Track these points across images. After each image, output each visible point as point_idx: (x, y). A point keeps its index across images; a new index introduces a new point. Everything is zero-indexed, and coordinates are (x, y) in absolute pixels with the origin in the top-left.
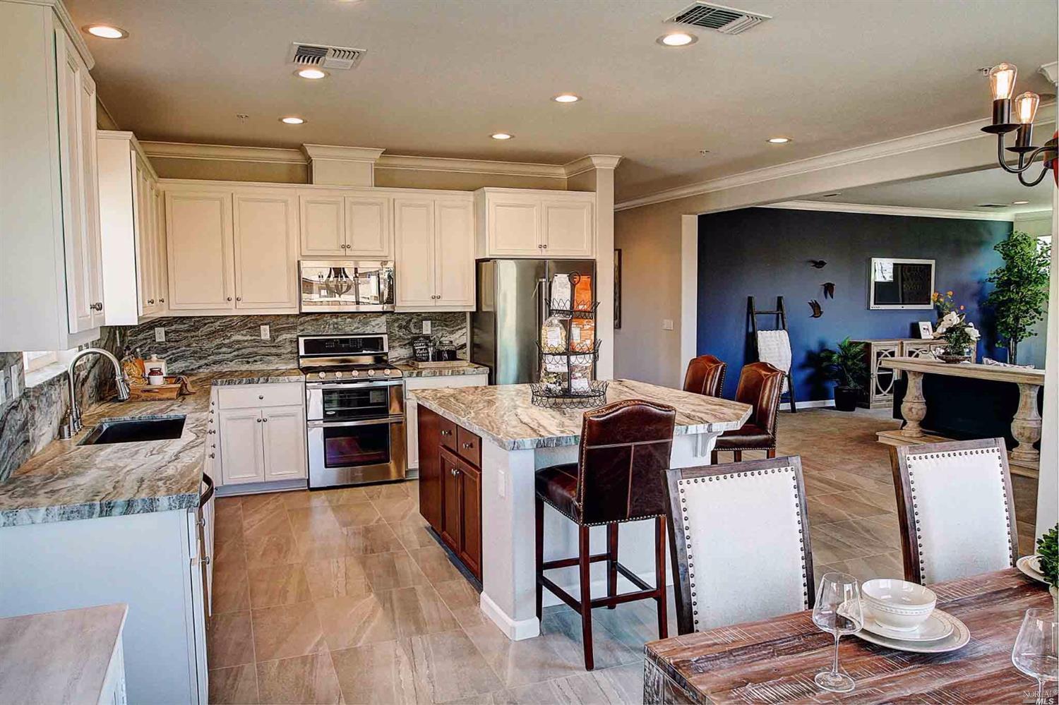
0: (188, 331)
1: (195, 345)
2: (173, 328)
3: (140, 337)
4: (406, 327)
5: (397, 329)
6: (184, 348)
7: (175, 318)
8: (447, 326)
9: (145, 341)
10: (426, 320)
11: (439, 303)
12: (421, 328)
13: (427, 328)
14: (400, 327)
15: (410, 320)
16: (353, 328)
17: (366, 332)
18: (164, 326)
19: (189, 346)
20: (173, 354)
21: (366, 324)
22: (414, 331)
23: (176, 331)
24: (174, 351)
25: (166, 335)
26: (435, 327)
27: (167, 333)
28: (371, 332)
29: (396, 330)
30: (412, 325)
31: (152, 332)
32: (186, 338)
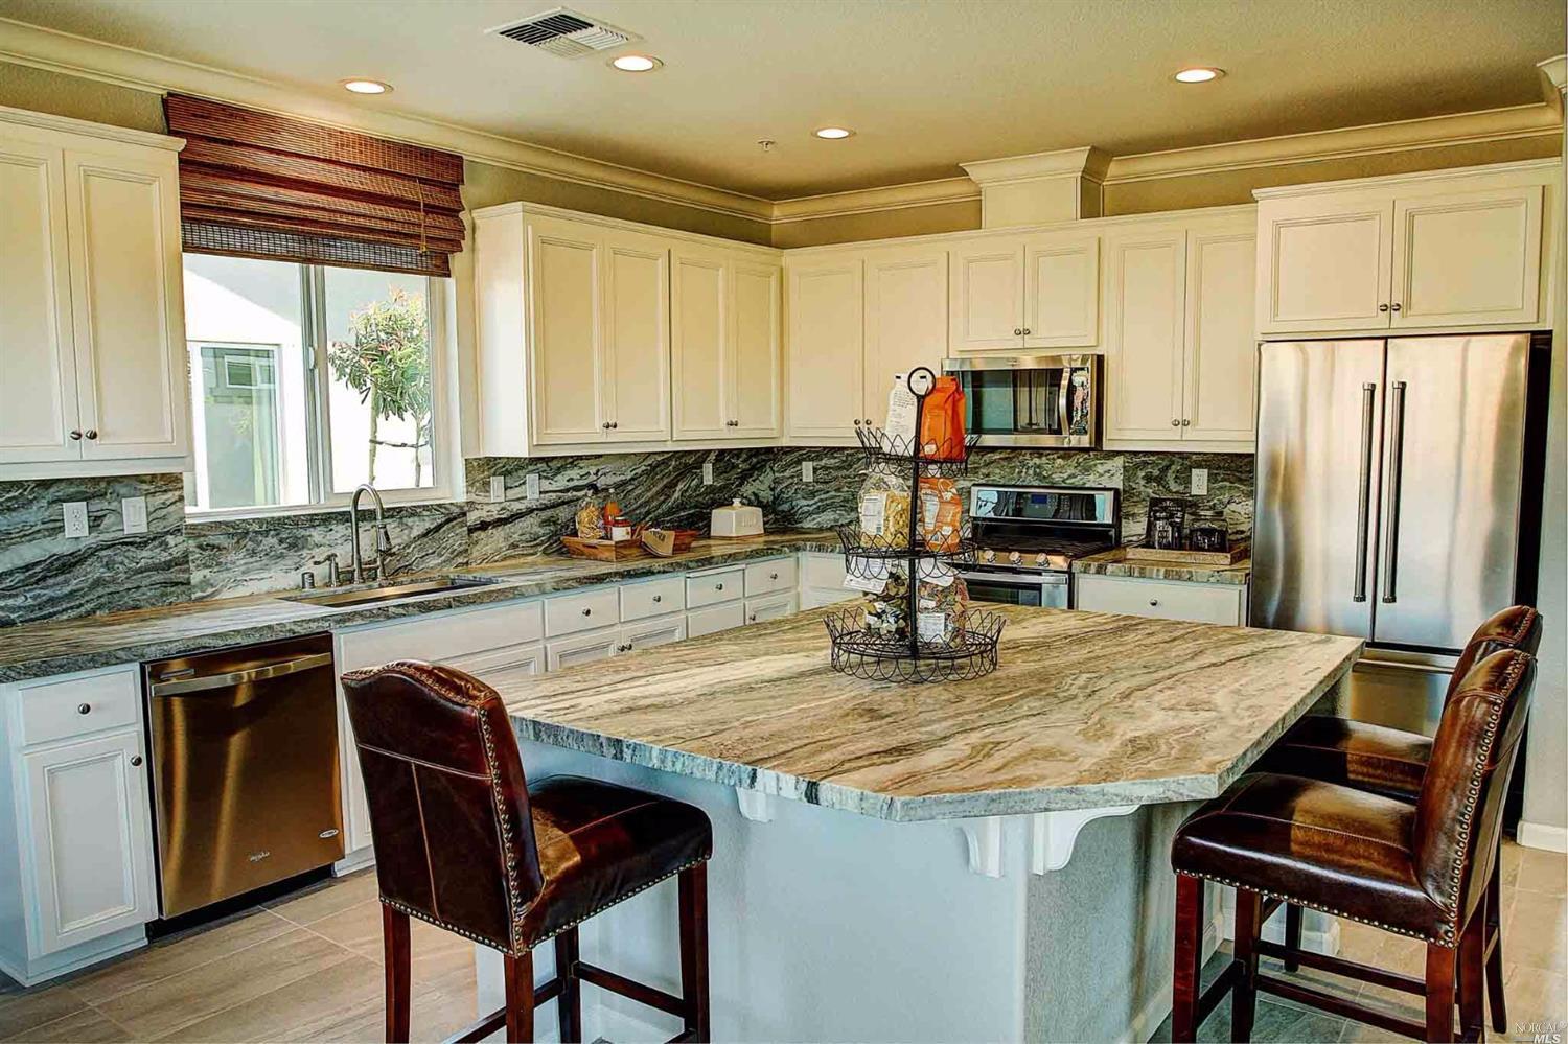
0: (839, 468)
1: (846, 489)
2: (823, 463)
3: (787, 474)
4: (1160, 480)
5: (1142, 482)
6: (833, 493)
7: (825, 448)
8: (1240, 480)
9: (791, 480)
10: (1199, 466)
11: (1189, 433)
12: (1188, 482)
13: (1199, 483)
14: (1149, 478)
15: (1167, 468)
16: (1066, 476)
17: (1087, 486)
18: (813, 460)
19: (838, 490)
20: (821, 500)
21: (1087, 470)
22: (1174, 487)
23: (825, 468)
24: (822, 497)
25: (814, 473)
26: (1216, 481)
27: (815, 470)
28: (1094, 486)
29: (1140, 484)
30: (1170, 476)
31: (799, 468)
32: (836, 478)
